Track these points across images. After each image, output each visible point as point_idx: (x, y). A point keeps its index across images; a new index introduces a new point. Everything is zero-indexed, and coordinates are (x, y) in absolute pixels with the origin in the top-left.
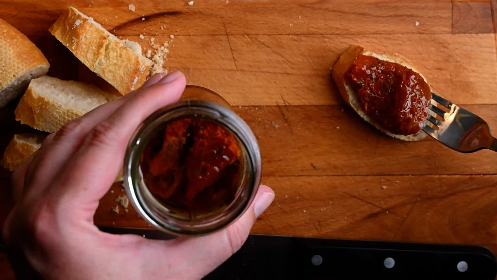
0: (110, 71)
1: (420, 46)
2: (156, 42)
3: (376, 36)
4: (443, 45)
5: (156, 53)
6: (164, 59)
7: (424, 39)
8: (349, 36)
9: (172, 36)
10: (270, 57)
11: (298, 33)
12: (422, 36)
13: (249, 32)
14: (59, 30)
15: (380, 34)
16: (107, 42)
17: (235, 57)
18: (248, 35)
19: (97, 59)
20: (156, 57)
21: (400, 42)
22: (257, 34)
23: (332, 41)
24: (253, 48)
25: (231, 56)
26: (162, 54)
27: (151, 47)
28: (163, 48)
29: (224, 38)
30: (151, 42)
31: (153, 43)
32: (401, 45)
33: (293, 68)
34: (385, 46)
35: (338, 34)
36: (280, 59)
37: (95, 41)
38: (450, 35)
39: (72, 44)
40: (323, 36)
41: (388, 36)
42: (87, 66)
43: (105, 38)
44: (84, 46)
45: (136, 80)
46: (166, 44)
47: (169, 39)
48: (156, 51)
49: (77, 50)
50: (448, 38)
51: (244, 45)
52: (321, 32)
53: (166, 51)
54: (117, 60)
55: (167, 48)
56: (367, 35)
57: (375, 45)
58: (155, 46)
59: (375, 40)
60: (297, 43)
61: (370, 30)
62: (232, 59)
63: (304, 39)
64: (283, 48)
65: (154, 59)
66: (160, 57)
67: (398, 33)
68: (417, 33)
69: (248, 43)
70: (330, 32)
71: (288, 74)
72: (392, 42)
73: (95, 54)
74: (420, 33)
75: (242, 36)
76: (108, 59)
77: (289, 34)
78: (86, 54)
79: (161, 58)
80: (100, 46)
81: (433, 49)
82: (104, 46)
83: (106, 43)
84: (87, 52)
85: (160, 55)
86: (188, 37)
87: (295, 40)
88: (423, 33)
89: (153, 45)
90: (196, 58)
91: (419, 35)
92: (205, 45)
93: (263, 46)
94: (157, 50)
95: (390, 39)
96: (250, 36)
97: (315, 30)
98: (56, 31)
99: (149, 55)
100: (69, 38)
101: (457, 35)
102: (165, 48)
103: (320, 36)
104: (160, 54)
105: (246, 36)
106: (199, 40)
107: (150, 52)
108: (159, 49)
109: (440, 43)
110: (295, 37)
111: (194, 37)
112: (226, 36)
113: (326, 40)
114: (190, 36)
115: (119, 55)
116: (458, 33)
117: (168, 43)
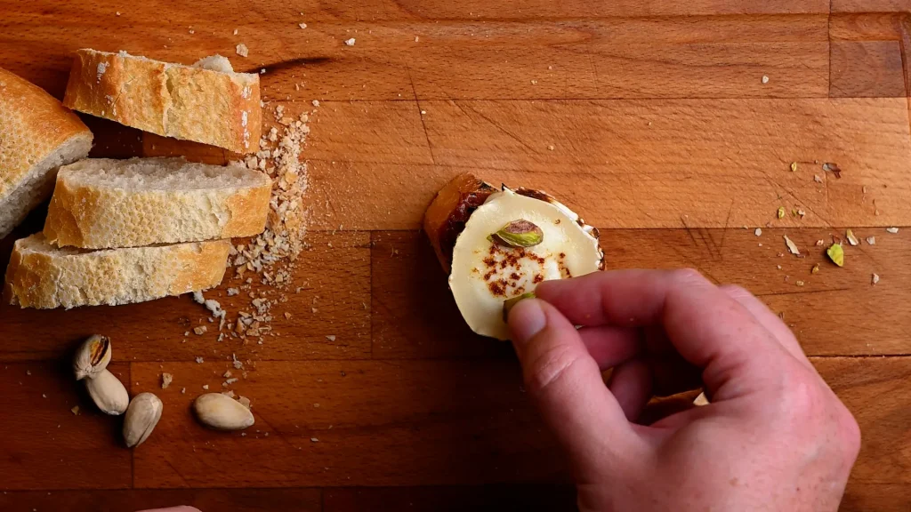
0: (194, 122)
1: (771, 119)
2: (286, 113)
3: (689, 101)
4: (813, 117)
5: (286, 134)
6: (301, 144)
7: (779, 108)
8: (640, 102)
9: (316, 103)
10: (496, 142)
11: (548, 97)
12: (774, 102)
13: (456, 94)
14: (79, 97)
15: (696, 98)
16: (166, 77)
17: (432, 141)
18: (454, 100)
19: (162, 111)
20: (287, 141)
21: (735, 113)
22: (472, 99)
23: (609, 112)
24: (464, 124)
25: (423, 139)
26: (298, 135)
27: (278, 123)
28: (298, 123)
29: (411, 106)
30: (277, 113)
31: (281, 115)
32: (736, 118)
33: (537, 161)
34: (706, 121)
35: (620, 99)
36: (514, 144)
37: (145, 84)
38: (827, 99)
39: (108, 108)
40: (593, 101)
41: (712, 102)
42: (152, 131)
43: (158, 72)
44: (131, 102)
45: (245, 118)
46: (305, 117)
47: (309, 107)
48: (286, 129)
49: (121, 114)
50: (822, 105)
51: (449, 118)
52: (588, 94)
53: (305, 129)
54: (197, 99)
55: (307, 123)
56: (674, 101)
57: (688, 117)
58: (284, 121)
59: (687, 110)
60: (544, 114)
61: (680, 92)
62: (426, 143)
63: (557, 107)
64: (520, 124)
65: (281, 144)
66: (293, 140)
67: (730, 96)
68: (765, 97)
69: (455, 115)
70: (606, 95)
71: (529, 171)
72: (721, 113)
73: (154, 105)
74: (771, 97)
75: (443, 103)
76: (181, 104)
77: (531, 99)
78: (141, 114)
79: (295, 142)
80: (156, 88)
81: (794, 125)
82: (164, 84)
83: (164, 79)
84: (141, 108)
85: (293, 138)
86: (345, 104)
87: (541, 110)
88: (776, 97)
89: (281, 119)
90: (360, 143)
91: (770, 100)
92: (375, 119)
93: (483, 120)
94: (288, 127)
95: (715, 107)
96: (459, 103)
97: (578, 91)
98: (74, 100)
99: (274, 138)
100: (99, 101)
101: (839, 100)
102: (303, 123)
103: (587, 102)
104: (293, 134)
105: (452, 102)
106: (365, 108)
107: (275, 131)
108: (293, 126)
109: (807, 115)
110: (542, 104)
111: (356, 104)
112: (415, 103)
113: (600, 109)
114: (349, 101)
115: (195, 88)
116: (841, 97)
117: (309, 114)
